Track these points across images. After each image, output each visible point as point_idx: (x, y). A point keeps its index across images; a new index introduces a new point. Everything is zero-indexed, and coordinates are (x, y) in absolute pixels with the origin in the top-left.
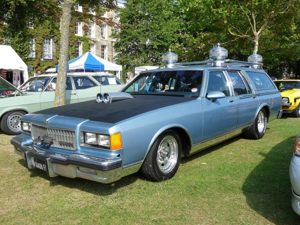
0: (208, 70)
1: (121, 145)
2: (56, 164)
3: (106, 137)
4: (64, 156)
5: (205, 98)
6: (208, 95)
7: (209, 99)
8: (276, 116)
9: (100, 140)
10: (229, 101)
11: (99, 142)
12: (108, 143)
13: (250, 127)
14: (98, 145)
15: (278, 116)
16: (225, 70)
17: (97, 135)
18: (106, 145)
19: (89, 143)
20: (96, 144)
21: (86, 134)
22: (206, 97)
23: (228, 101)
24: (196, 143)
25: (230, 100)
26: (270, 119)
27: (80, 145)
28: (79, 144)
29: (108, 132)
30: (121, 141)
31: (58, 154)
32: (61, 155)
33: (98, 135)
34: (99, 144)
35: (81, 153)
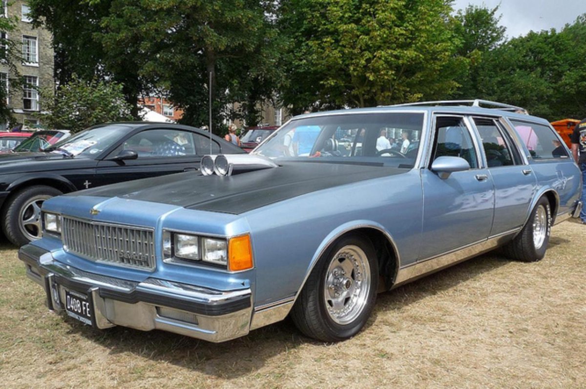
0: (435, 113)
1: (251, 261)
2: (111, 300)
3: (219, 243)
4: (129, 283)
5: (428, 170)
6: (434, 163)
7: (436, 172)
8: (569, 215)
9: (206, 250)
10: (477, 177)
11: (205, 255)
12: (222, 256)
13: (517, 234)
14: (201, 260)
15: (573, 213)
16: (468, 115)
17: (200, 239)
18: (218, 260)
19: (182, 257)
20: (197, 258)
21: (178, 238)
22: (430, 167)
23: (475, 177)
24: (408, 262)
25: (478, 175)
26: (558, 218)
27: (164, 261)
28: (162, 260)
29: (223, 233)
30: (250, 253)
31: (117, 280)
32: (123, 281)
33: (203, 239)
34: (203, 259)
35: (165, 279)
